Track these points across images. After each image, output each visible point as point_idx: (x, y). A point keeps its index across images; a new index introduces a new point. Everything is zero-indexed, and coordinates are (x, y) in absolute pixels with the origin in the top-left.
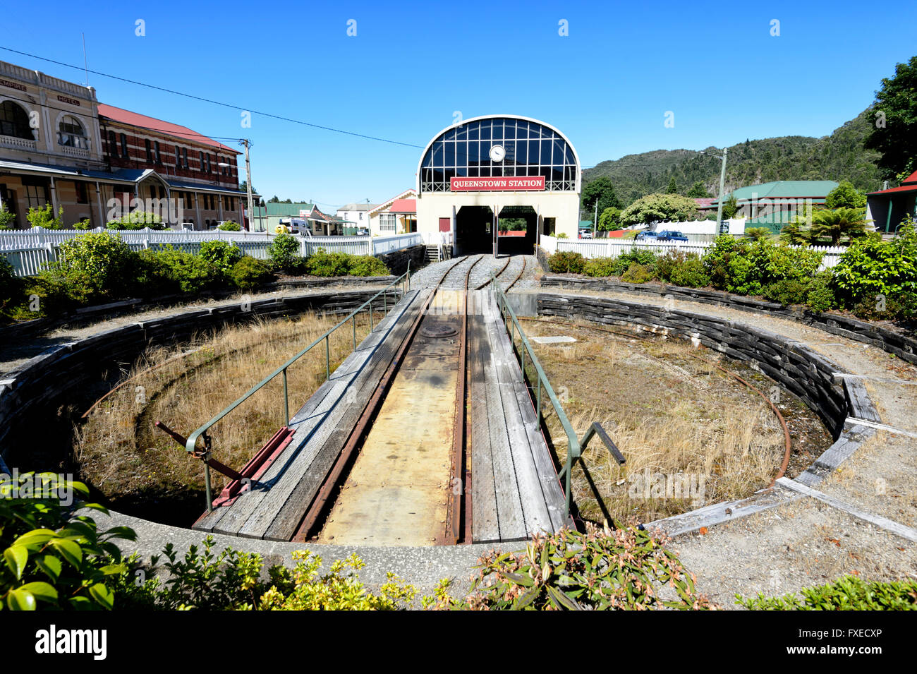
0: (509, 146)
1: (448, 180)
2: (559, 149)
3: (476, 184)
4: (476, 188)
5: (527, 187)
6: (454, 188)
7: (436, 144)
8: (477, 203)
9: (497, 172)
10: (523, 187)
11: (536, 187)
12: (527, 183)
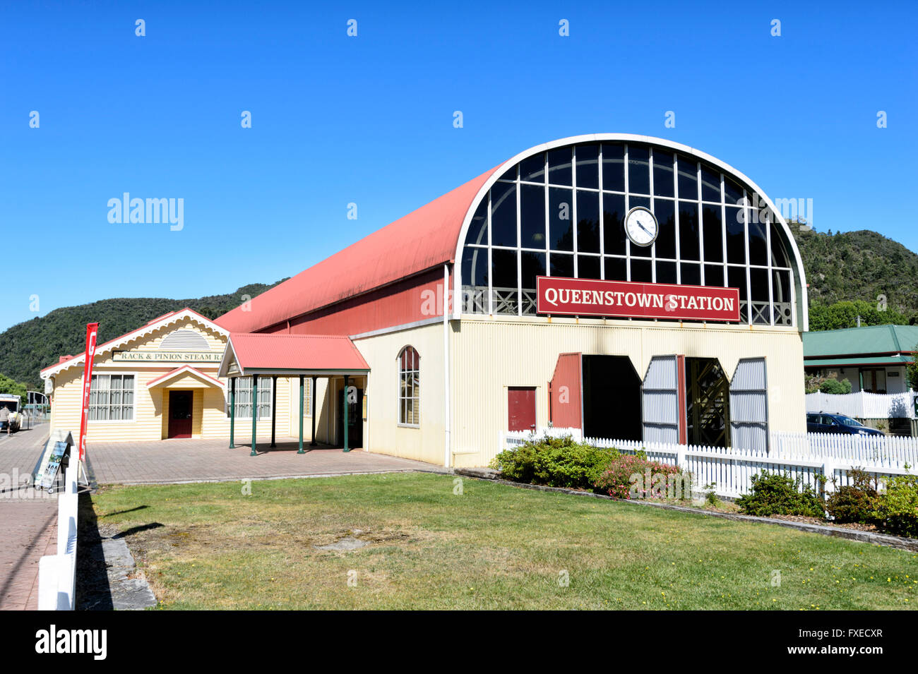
0: (663, 214)
1: (529, 283)
2: (758, 233)
3: (598, 298)
4: (598, 308)
5: (705, 313)
6: (546, 305)
7: (501, 189)
8: (599, 345)
9: (641, 272)
10: (699, 313)
11: (722, 313)
12: (706, 304)
